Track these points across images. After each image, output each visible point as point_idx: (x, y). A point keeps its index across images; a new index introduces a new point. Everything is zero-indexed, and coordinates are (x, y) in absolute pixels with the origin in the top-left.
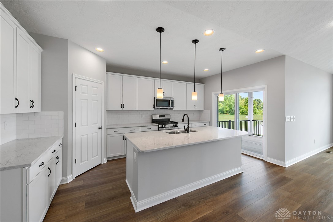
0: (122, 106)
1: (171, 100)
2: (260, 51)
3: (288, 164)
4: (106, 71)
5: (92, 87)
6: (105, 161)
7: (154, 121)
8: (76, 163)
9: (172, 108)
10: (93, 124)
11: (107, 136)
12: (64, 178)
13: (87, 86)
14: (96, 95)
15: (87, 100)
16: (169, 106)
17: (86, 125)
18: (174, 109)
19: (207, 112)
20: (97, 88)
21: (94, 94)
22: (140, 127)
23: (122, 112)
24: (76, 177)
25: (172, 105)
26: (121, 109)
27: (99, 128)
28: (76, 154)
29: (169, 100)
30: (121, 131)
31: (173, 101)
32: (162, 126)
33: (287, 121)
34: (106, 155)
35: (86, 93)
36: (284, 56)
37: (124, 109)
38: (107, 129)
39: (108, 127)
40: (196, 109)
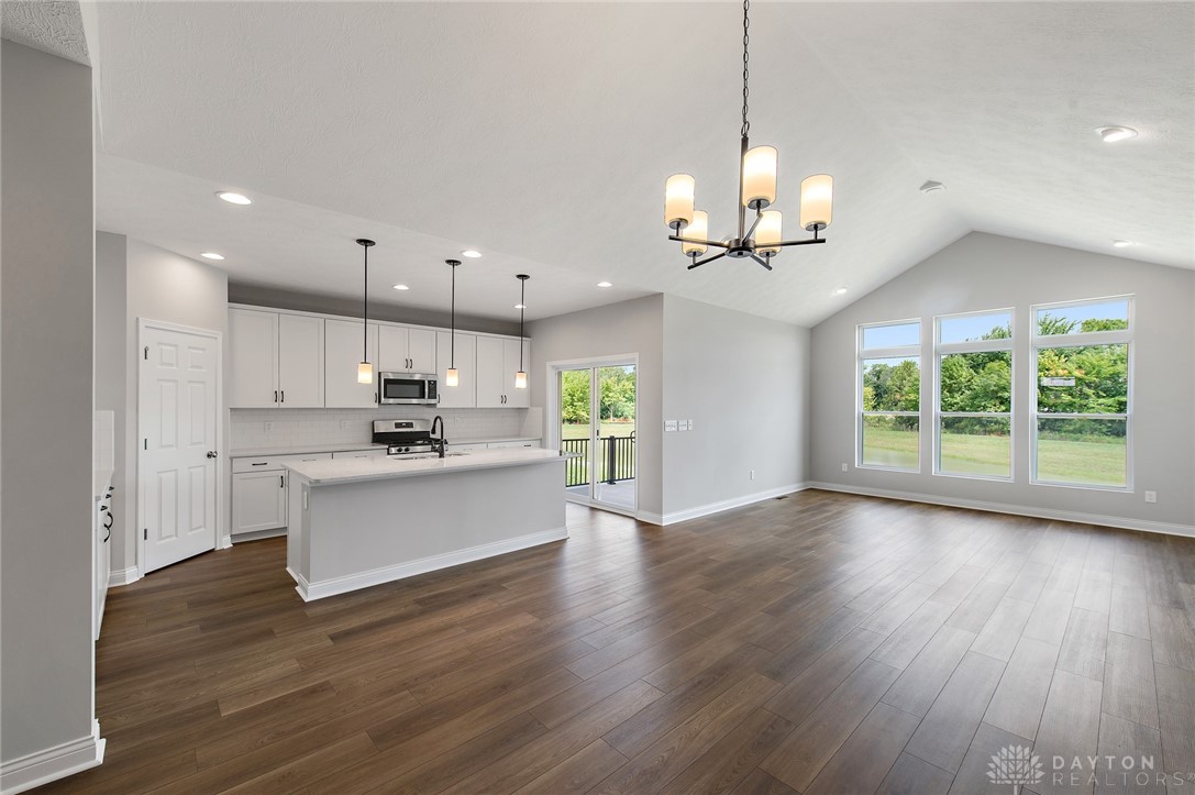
0: (279, 396)
1: (429, 382)
2: (605, 284)
3: (667, 520)
4: (229, 301)
5: (190, 348)
6: (226, 543)
7: (379, 438)
8: (145, 538)
9: (433, 401)
10: (192, 444)
11: (232, 477)
12: (117, 573)
13: (175, 346)
14: (200, 367)
15: (175, 381)
16: (424, 397)
17: (172, 446)
18: (438, 406)
19: (536, 411)
20: (204, 349)
21: (192, 367)
22: (333, 452)
23: (278, 412)
24: (146, 575)
25: (433, 395)
26: (276, 405)
27: (209, 456)
28: (147, 518)
29: (424, 382)
30: (273, 463)
31: (433, 385)
32: (400, 450)
33: (667, 429)
34: (228, 530)
35: (172, 365)
36: (658, 297)
37: (282, 405)
38: (232, 459)
39: (235, 454)
40: (505, 406)
